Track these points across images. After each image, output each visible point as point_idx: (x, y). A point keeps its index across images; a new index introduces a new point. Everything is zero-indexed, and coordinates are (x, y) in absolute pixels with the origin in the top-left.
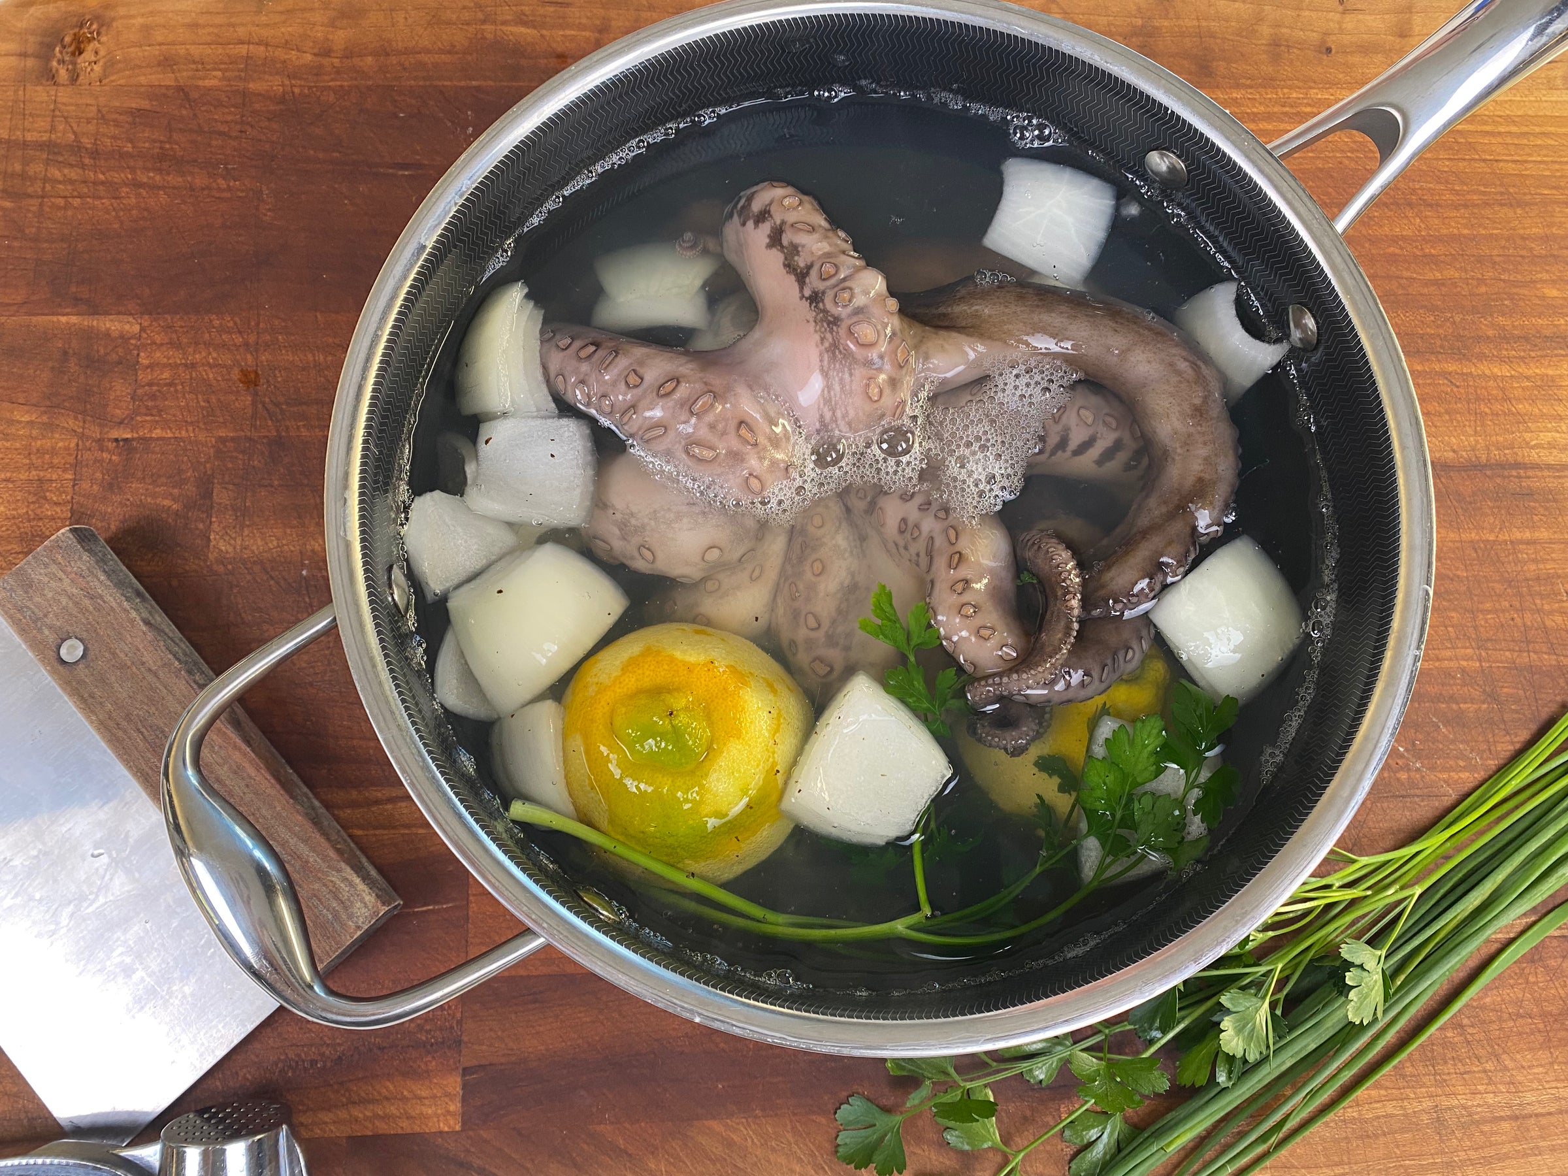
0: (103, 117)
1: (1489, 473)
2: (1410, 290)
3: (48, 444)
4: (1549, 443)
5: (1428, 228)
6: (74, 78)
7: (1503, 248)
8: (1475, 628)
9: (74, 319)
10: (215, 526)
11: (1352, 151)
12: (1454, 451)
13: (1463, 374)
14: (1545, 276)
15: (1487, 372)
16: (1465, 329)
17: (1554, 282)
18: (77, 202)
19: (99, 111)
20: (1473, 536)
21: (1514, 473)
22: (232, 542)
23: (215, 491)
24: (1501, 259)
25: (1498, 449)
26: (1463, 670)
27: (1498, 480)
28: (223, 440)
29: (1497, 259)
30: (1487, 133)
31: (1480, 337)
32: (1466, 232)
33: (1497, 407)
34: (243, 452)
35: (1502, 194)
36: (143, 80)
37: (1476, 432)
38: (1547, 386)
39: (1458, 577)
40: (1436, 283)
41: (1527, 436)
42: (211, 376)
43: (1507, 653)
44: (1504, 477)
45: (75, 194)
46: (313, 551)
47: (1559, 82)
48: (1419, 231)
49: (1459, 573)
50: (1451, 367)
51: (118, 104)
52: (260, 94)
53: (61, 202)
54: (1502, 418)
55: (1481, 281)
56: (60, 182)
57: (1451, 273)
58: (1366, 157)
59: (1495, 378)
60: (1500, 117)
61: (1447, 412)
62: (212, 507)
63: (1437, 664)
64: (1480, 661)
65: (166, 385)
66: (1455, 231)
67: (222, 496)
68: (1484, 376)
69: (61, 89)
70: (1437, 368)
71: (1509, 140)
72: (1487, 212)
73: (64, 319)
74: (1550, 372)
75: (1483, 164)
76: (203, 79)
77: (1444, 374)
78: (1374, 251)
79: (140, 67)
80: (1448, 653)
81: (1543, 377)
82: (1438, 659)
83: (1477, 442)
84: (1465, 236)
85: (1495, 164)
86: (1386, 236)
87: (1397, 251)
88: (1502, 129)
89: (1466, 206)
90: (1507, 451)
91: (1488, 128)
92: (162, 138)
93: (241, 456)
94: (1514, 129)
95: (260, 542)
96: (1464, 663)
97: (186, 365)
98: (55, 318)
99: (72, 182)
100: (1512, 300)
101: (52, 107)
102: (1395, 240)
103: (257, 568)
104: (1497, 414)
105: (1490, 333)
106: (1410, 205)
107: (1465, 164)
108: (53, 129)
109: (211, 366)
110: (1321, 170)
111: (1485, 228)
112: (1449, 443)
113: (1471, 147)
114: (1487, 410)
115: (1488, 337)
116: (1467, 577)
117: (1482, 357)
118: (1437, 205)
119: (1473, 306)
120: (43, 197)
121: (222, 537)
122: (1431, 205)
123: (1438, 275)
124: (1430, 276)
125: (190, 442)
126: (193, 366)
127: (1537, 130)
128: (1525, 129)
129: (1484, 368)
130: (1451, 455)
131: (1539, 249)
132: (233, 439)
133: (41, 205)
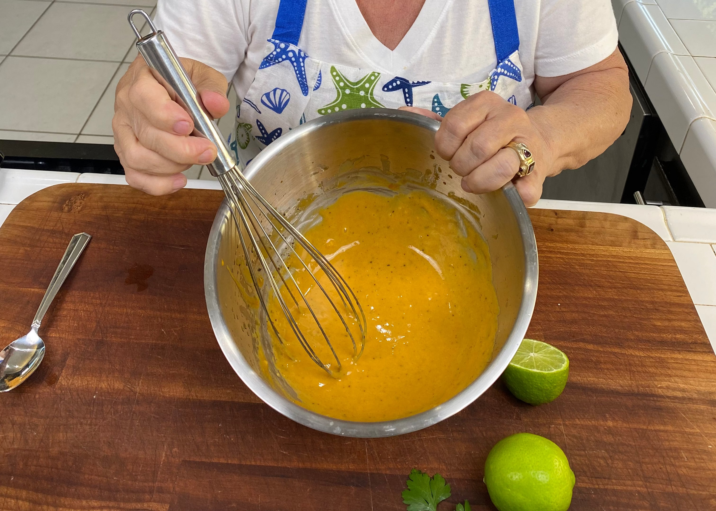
0: (75, 223)
1: (639, 397)
2: (594, 318)
3: (7, 335)
4: (666, 387)
5: (599, 295)
6: (69, 211)
7: (634, 304)
8: (642, 471)
9: (36, 290)
10: (63, 374)
11: (565, 265)
12: (621, 386)
13: (622, 354)
14: (654, 317)
15: (633, 354)
16: (620, 335)
17: (658, 319)
18: (54, 250)
19: (75, 221)
20: (635, 426)
21: (652, 399)
22: (68, 381)
23: (68, 359)
24: (633, 308)
25: (642, 387)
26: (639, 492)
27: (645, 401)
28: (79, 340)
29: (631, 309)
30: (621, 262)
31: (628, 339)
32: (616, 297)
33: (640, 369)
34: (85, 345)
35: (630, 284)
36: (94, 213)
37: (631, 378)
38: (662, 363)
39: (631, 445)
40: (605, 316)
41: (656, 383)
42: (83, 314)
43: (661, 485)
44: (647, 400)
45: (55, 247)
46: (101, 388)
47: (649, 246)
48: (596, 296)
49: (631, 443)
50: (617, 350)
51: (82, 219)
52: (135, 220)
53: (48, 249)
54: (642, 374)
55: (625, 317)
56: (51, 243)
57: (611, 312)
58: (570, 267)
59: (637, 356)
60: (626, 256)
61: (617, 369)
62: (64, 366)
63: (625, 488)
64: (647, 488)
65: (63, 316)
66: (612, 297)
67: (70, 362)
68: (631, 355)
69: (64, 213)
70: (609, 350)
71: (631, 265)
72: (625, 291)
73: (33, 290)
74: (662, 356)
75: (621, 273)
76: (116, 213)
77: (614, 354)
78: (576, 302)
79: (94, 208)
80: (629, 483)
81: (659, 358)
82: (625, 486)
83: (632, 383)
84: (616, 299)
85: (626, 273)
86: (582, 297)
87: (587, 303)
88: (626, 261)
89: (615, 288)
90: (647, 389)
91: (621, 260)
92: (94, 231)
93: (84, 347)
94: (632, 261)
95: (80, 382)
96: (639, 489)
97: (74, 310)
98: (29, 289)
99: (55, 243)
100: (641, 325)
101: (58, 219)
102: (586, 298)
103: (75, 393)
104: (640, 372)
105: (632, 337)
106: (591, 286)
107: (613, 272)
108: (56, 225)
109: (84, 311)
110: (552, 271)
111: (625, 297)
112: (619, 383)
113: (615, 267)
114: (635, 370)
115: (631, 339)
116: (635, 445)
117: (630, 347)
118: (602, 286)
119: (623, 327)
120: (43, 247)
121: (64, 379)
122: (599, 287)
123: (606, 313)
124: (602, 313)
125: (65, 339)
126: (77, 310)
127: (642, 262)
128: (637, 262)
129: (631, 352)
130: (620, 388)
131: (649, 306)
132: (83, 339)
133: (41, 250)
